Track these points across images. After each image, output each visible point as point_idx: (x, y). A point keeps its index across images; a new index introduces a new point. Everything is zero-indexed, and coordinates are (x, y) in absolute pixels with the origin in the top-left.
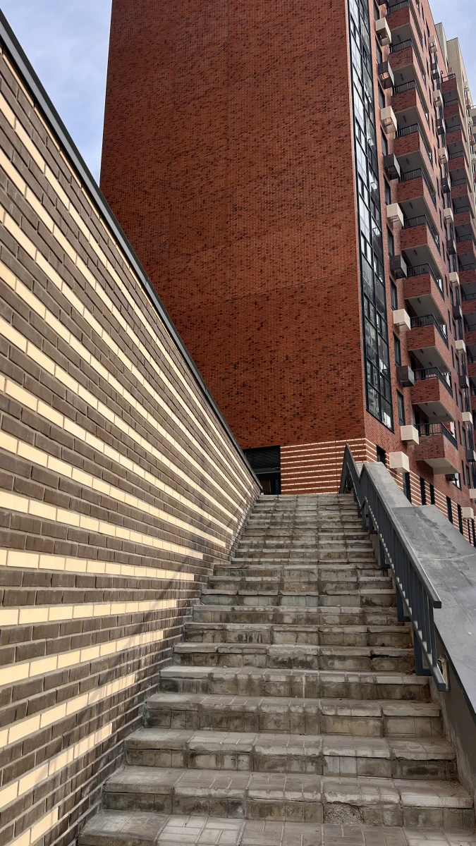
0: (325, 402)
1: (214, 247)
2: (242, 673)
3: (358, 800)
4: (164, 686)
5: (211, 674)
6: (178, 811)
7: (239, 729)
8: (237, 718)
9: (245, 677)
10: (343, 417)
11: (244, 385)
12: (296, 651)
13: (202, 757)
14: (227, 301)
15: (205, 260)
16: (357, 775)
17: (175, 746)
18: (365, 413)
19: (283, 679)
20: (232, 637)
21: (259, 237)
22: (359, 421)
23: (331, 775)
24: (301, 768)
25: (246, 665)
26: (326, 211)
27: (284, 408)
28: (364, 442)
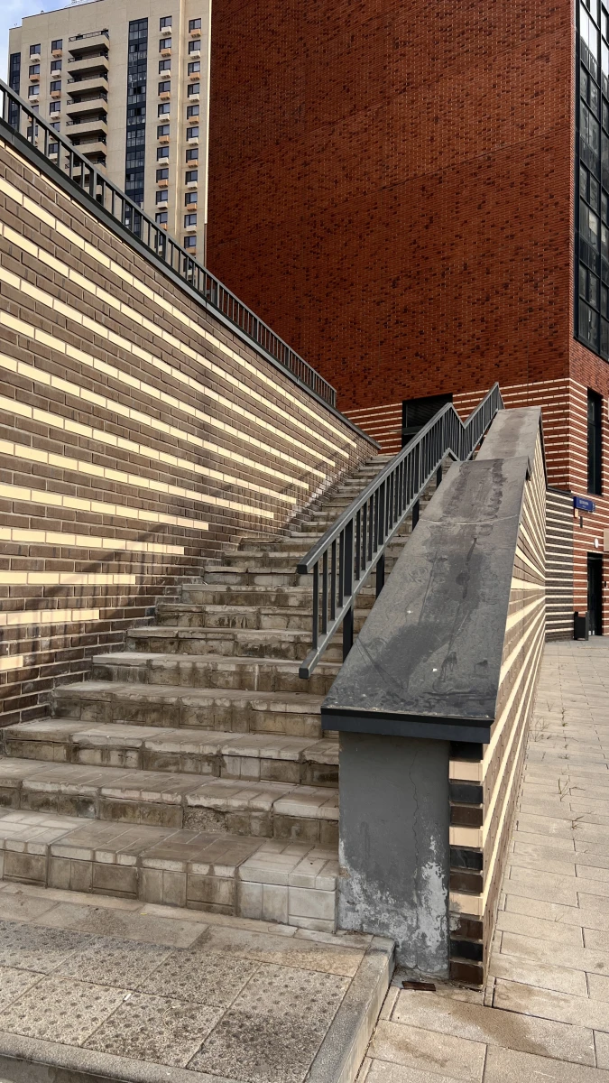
0: (516, 329)
1: (366, 107)
2: (202, 661)
3: (223, 805)
4: (96, 673)
5: (149, 661)
6: (26, 807)
7: (156, 724)
8: (154, 711)
9: (189, 665)
10: (540, 350)
11: (406, 310)
12: (269, 637)
13: (86, 751)
14: (384, 188)
15: (354, 129)
16: (259, 779)
17: (58, 738)
18: (572, 341)
19: (233, 668)
20: (212, 620)
21: (429, 85)
22: (562, 354)
23: (229, 777)
24: (197, 768)
25: (210, 652)
26: (528, 34)
27: (460, 340)
28: (567, 383)
